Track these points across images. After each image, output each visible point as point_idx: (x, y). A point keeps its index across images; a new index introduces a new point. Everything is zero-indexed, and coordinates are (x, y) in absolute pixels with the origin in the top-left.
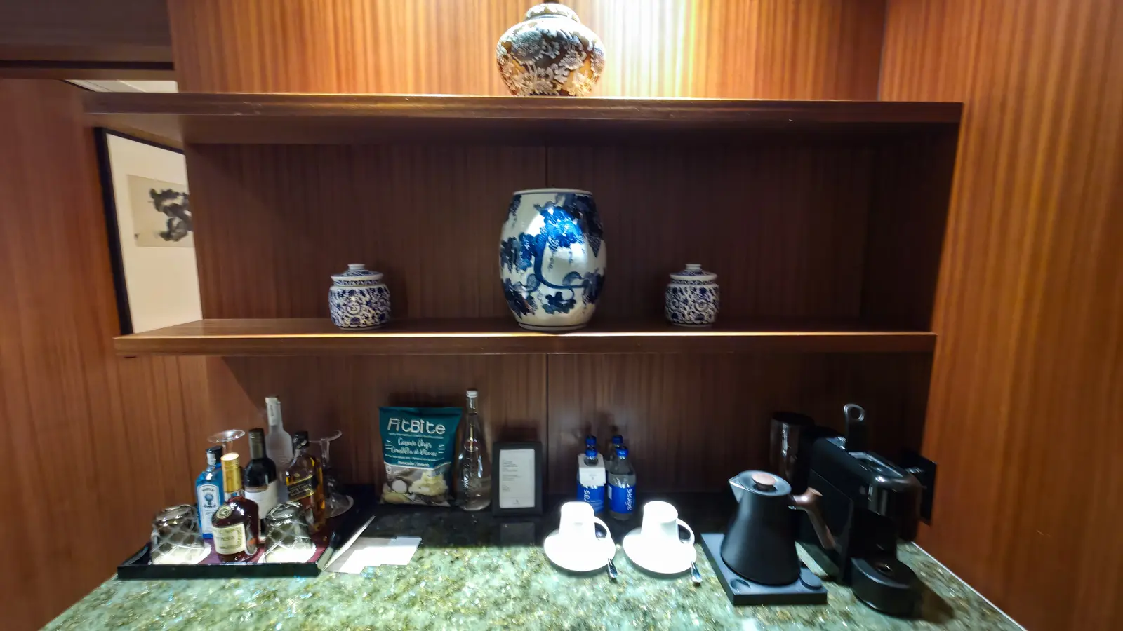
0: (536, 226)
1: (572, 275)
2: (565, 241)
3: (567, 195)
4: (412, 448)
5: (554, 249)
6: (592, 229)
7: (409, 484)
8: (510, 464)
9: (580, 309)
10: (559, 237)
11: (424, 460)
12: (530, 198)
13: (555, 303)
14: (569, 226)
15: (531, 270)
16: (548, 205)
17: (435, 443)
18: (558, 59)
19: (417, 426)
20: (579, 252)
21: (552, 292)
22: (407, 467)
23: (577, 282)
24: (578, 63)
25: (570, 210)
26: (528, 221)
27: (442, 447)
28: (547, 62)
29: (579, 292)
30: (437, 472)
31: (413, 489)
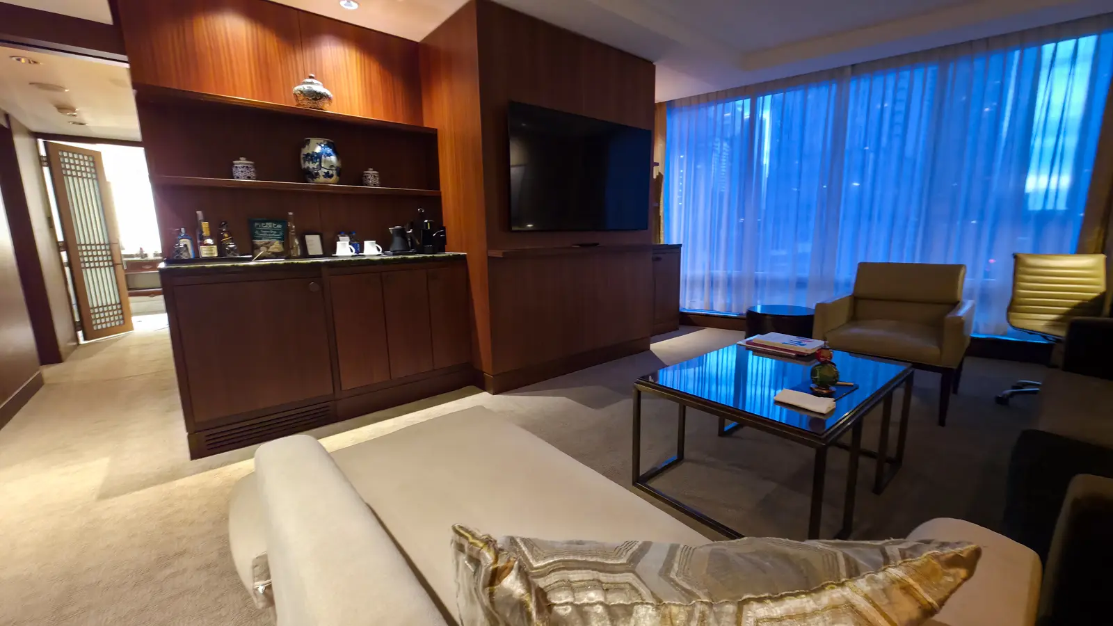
0: (318, 150)
1: (332, 166)
2: (329, 155)
3: (328, 141)
4: (268, 233)
5: (325, 157)
6: (336, 152)
7: (268, 248)
8: (312, 241)
9: (335, 178)
10: (326, 153)
11: (273, 238)
12: (313, 141)
13: (327, 175)
14: (329, 150)
15: (317, 163)
16: (322, 143)
17: (278, 232)
18: (320, 99)
19: (269, 225)
20: (333, 158)
21: (326, 171)
22: (267, 241)
23: (334, 169)
24: (326, 101)
25: (329, 145)
26: (315, 147)
27: (281, 233)
28: (316, 99)
29: (334, 172)
30: (280, 243)
31: (270, 250)
